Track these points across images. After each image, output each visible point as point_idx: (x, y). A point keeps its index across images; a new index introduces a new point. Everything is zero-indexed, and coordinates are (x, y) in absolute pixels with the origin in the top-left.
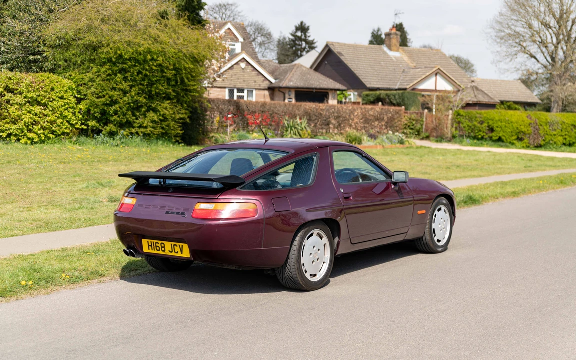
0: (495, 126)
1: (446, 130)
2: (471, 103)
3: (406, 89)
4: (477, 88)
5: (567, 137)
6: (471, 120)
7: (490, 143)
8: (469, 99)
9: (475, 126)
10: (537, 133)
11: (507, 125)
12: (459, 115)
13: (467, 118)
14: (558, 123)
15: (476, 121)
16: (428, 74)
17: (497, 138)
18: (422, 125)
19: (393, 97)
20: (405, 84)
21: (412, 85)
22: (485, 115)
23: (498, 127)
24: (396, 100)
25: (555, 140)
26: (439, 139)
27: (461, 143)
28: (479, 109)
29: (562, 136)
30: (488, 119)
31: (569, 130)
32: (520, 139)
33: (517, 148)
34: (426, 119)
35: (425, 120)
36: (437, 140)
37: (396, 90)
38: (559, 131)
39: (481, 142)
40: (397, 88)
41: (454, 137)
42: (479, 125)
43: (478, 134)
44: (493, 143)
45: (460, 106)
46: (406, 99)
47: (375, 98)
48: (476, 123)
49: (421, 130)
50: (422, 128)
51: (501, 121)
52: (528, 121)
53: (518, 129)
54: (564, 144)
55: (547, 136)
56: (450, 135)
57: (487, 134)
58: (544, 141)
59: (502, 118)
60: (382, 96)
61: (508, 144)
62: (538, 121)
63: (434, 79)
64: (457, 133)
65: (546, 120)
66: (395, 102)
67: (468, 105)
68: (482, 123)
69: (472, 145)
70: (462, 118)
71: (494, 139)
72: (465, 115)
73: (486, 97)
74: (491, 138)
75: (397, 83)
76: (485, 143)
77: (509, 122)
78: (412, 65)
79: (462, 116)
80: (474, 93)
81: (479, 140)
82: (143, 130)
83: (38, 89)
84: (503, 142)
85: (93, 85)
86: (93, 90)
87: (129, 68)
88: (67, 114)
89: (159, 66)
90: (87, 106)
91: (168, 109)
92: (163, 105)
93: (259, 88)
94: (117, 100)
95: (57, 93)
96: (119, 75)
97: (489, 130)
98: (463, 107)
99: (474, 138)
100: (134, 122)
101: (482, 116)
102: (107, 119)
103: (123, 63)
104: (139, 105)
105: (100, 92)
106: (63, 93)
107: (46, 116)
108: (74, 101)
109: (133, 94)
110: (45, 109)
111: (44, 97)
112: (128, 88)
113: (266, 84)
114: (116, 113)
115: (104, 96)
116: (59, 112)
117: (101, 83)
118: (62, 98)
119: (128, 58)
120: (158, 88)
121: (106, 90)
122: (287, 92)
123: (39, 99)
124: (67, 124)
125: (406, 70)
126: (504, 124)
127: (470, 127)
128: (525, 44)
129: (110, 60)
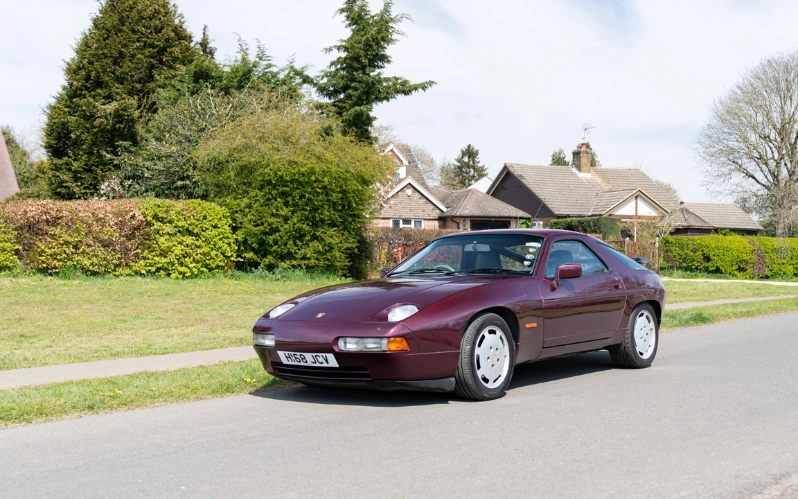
0: (711, 254)
1: (651, 259)
2: (681, 227)
3: (601, 215)
4: (687, 211)
6: (681, 247)
7: (706, 274)
8: (679, 223)
9: (686, 254)
10: (762, 261)
11: (726, 253)
12: (667, 242)
13: (677, 245)
14: (786, 249)
15: (688, 248)
16: (626, 197)
17: (714, 268)
19: (586, 224)
20: (601, 209)
21: (607, 210)
22: (699, 242)
23: (714, 255)
24: (590, 227)
25: (785, 270)
27: (672, 275)
28: (691, 235)
29: (792, 265)
30: (702, 246)
32: (741, 269)
33: (738, 278)
34: (628, 249)
35: (626, 249)
37: (590, 216)
38: (788, 259)
39: (693, 273)
40: (590, 214)
41: (662, 268)
42: (692, 254)
43: (690, 264)
44: (710, 275)
45: (668, 232)
46: (602, 226)
47: (566, 226)
48: (687, 251)
51: (717, 248)
52: (750, 248)
53: (738, 256)
55: (774, 266)
56: (657, 266)
57: (701, 264)
58: (771, 270)
59: (719, 244)
60: (573, 224)
61: (728, 276)
62: (762, 247)
64: (666, 264)
65: (772, 245)
67: (678, 231)
68: (695, 251)
69: (685, 278)
70: (670, 245)
71: (711, 269)
72: (674, 242)
73: (699, 220)
74: (706, 270)
75: (590, 209)
76: (699, 275)
77: (728, 250)
78: (606, 188)
79: (671, 243)
80: (684, 216)
81: (691, 271)
82: (306, 262)
83: (189, 217)
84: (721, 273)
85: (250, 212)
86: (249, 217)
87: (291, 190)
88: (220, 244)
89: (324, 188)
90: (244, 236)
91: (335, 237)
92: (328, 232)
93: (428, 218)
94: (277, 227)
95: (210, 221)
96: (279, 199)
97: (704, 259)
98: (671, 234)
99: (686, 269)
100: (296, 253)
101: (695, 243)
102: (265, 250)
103: (284, 186)
104: (302, 233)
105: (259, 219)
106: (216, 221)
107: (198, 247)
108: (228, 229)
109: (295, 220)
110: (197, 240)
111: (196, 226)
112: (290, 214)
113: (436, 214)
114: (276, 243)
115: (263, 224)
116: (212, 243)
117: (260, 208)
118: (215, 227)
119: (289, 179)
120: (322, 214)
121: (264, 217)
122: (461, 221)
123: (190, 228)
124: (221, 256)
125: (600, 194)
126: (722, 251)
127: (681, 256)
128: (740, 162)
129: (269, 182)
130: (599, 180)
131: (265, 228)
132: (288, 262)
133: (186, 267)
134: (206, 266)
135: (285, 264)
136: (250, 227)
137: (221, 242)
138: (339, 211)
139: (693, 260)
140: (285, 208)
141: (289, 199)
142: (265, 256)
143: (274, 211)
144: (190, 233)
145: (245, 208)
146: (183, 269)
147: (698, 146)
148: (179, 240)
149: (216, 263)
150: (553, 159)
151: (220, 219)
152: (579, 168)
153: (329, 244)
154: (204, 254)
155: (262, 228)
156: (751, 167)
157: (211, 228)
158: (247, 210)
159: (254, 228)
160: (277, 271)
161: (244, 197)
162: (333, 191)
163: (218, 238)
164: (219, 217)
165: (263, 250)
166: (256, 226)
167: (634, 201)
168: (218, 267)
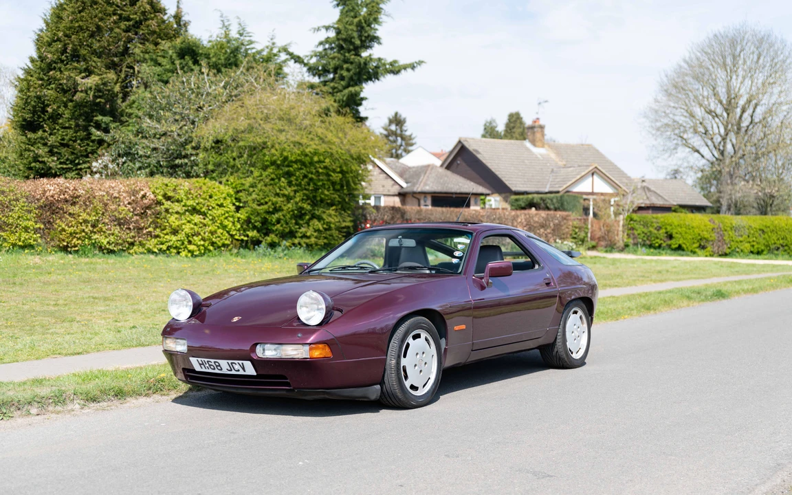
0: (674, 232)
1: (616, 237)
2: (643, 205)
3: (558, 192)
4: (649, 189)
5: (755, 243)
6: (646, 225)
7: (669, 251)
8: (641, 201)
9: (650, 232)
10: (721, 240)
11: (688, 231)
12: (631, 220)
13: (642, 223)
14: (744, 227)
15: (652, 226)
16: (583, 174)
17: (677, 246)
18: (587, 233)
19: (549, 201)
20: (557, 186)
21: (565, 186)
22: (662, 220)
23: (677, 233)
24: (554, 204)
25: (742, 248)
26: (609, 249)
27: (635, 252)
28: (653, 213)
29: (749, 242)
30: (666, 224)
31: (757, 235)
32: (703, 247)
33: (698, 256)
34: (592, 226)
35: (589, 226)
36: (605, 249)
37: (546, 193)
38: (745, 236)
39: (657, 251)
40: (547, 190)
41: (627, 246)
42: (656, 232)
43: (654, 242)
44: (673, 252)
45: (631, 210)
46: (565, 203)
47: (527, 203)
48: (651, 229)
49: (586, 239)
50: (587, 236)
51: (680, 226)
52: (711, 226)
53: (699, 234)
54: (752, 252)
55: (732, 243)
56: (621, 244)
57: (665, 242)
58: (729, 248)
59: (682, 222)
60: (535, 201)
61: (689, 253)
62: (721, 226)
63: (590, 179)
64: (631, 241)
65: (731, 224)
66: (552, 207)
67: (640, 209)
68: (659, 229)
69: (648, 255)
70: (635, 223)
71: (673, 247)
72: (638, 219)
73: (660, 198)
74: (669, 246)
75: (546, 185)
76: (664, 252)
77: (689, 227)
78: (561, 163)
79: (635, 221)
80: (646, 194)
81: (655, 248)
82: (307, 241)
83: (196, 196)
84: (683, 250)
85: (254, 191)
86: (254, 196)
87: (294, 170)
88: (226, 223)
89: (325, 168)
90: (247, 215)
91: (333, 216)
92: (327, 212)
93: (388, 193)
94: (280, 207)
95: (216, 200)
96: (283, 179)
97: (667, 237)
98: (634, 211)
99: (651, 246)
100: (296, 232)
101: (659, 221)
102: (267, 229)
103: (288, 166)
104: (303, 212)
105: (262, 199)
106: (222, 201)
107: (205, 225)
108: (233, 208)
109: (297, 199)
110: (204, 219)
111: (204, 205)
112: (292, 194)
113: (396, 189)
114: (278, 221)
115: (266, 203)
116: (219, 222)
117: (264, 188)
118: (221, 206)
119: (294, 160)
120: (322, 193)
121: (268, 196)
122: (422, 197)
123: (198, 208)
124: (227, 235)
125: (555, 169)
126: (684, 229)
127: (646, 234)
128: (685, 136)
129: (273, 163)
130: (553, 156)
131: (269, 207)
132: (290, 241)
133: (194, 244)
134: (213, 244)
135: (285, 243)
136: (255, 206)
137: (226, 221)
138: (338, 190)
139: (657, 238)
140: (288, 188)
141: (293, 179)
142: (267, 234)
143: (278, 191)
144: (199, 212)
145: (250, 187)
146: (191, 247)
147: (644, 120)
148: (188, 219)
149: (222, 242)
150: (485, 129)
151: (225, 198)
152: (533, 143)
153: (327, 222)
154: (212, 233)
155: (266, 207)
156: (696, 141)
157: (217, 207)
158: (251, 189)
159: (258, 208)
160: (279, 249)
161: (248, 177)
162: (334, 171)
163: (224, 216)
164: (224, 195)
165: (265, 228)
166: (259, 205)
167: (591, 179)
168: (224, 245)
